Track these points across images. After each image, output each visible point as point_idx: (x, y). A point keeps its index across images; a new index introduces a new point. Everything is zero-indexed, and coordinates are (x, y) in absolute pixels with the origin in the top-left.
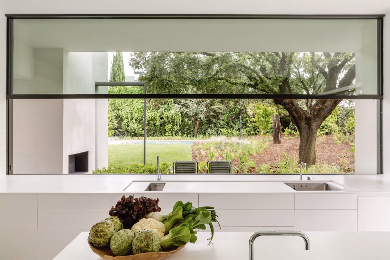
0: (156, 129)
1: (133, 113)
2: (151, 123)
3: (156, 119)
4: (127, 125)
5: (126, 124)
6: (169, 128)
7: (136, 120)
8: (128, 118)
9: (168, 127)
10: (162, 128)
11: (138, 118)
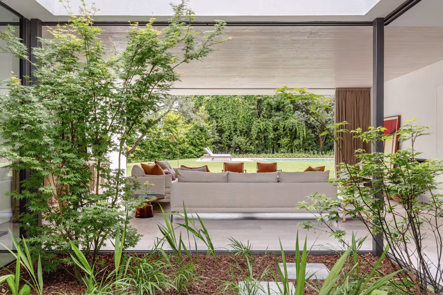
0: (266, 144)
1: (237, 123)
2: (261, 136)
3: (267, 130)
4: (229, 138)
5: (227, 137)
6: (286, 142)
7: (241, 132)
8: (230, 129)
9: (284, 141)
10: (275, 143)
11: (243, 129)
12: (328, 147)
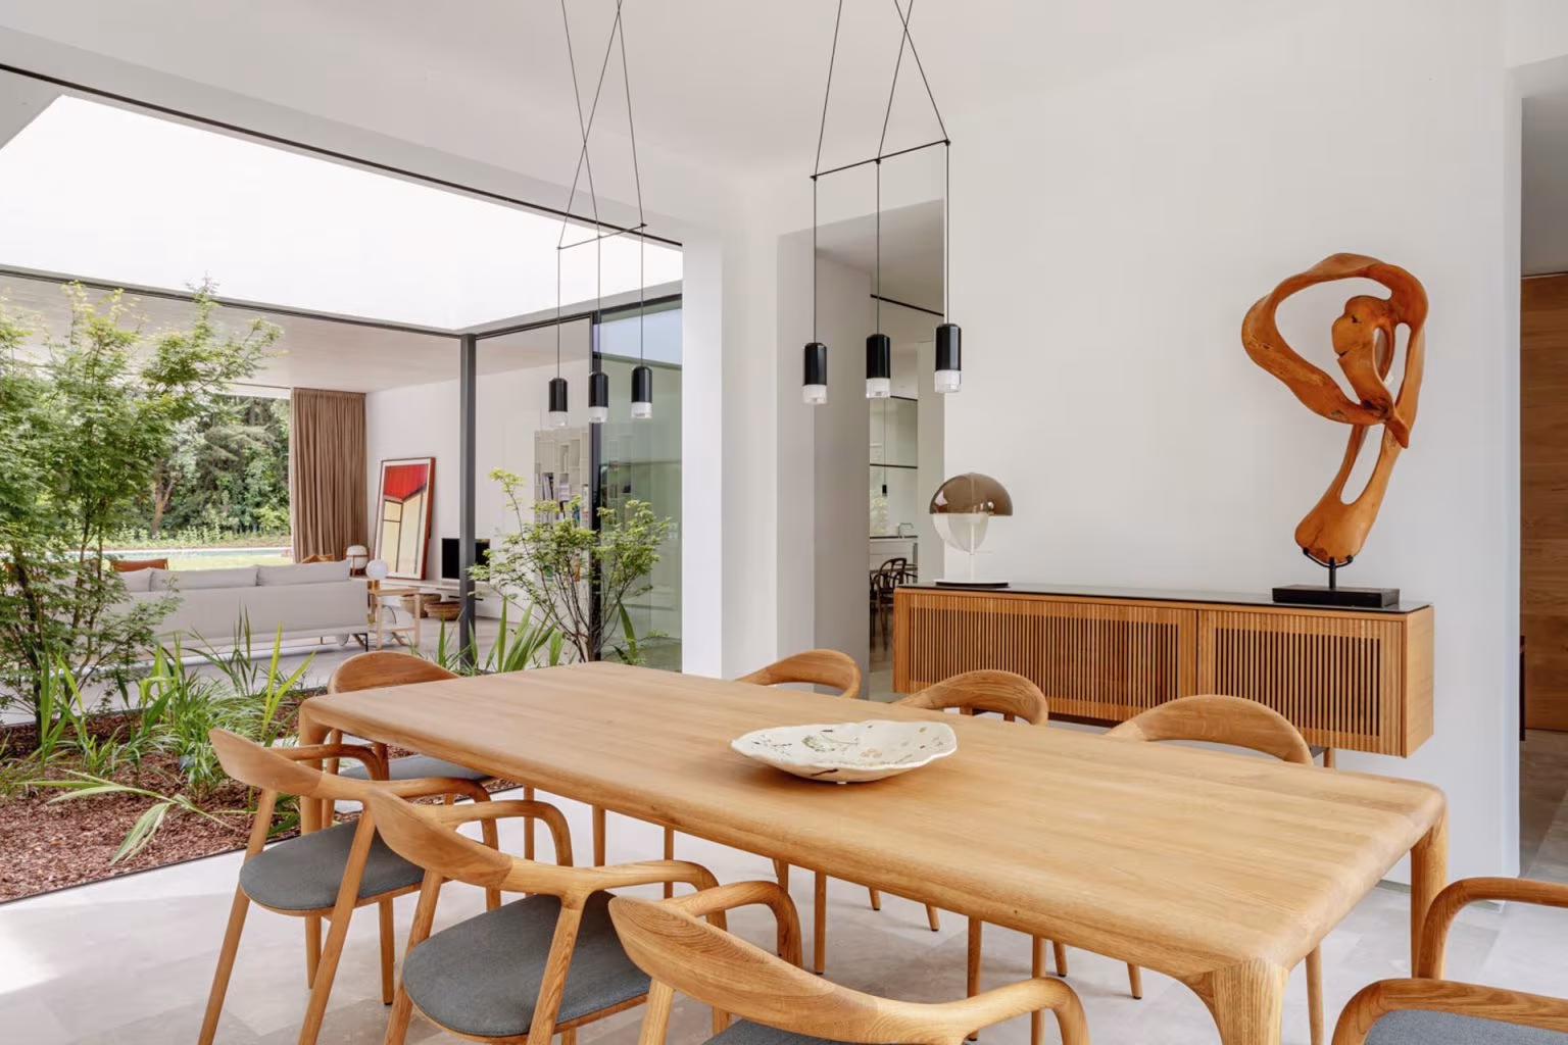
12: (177, 517)
